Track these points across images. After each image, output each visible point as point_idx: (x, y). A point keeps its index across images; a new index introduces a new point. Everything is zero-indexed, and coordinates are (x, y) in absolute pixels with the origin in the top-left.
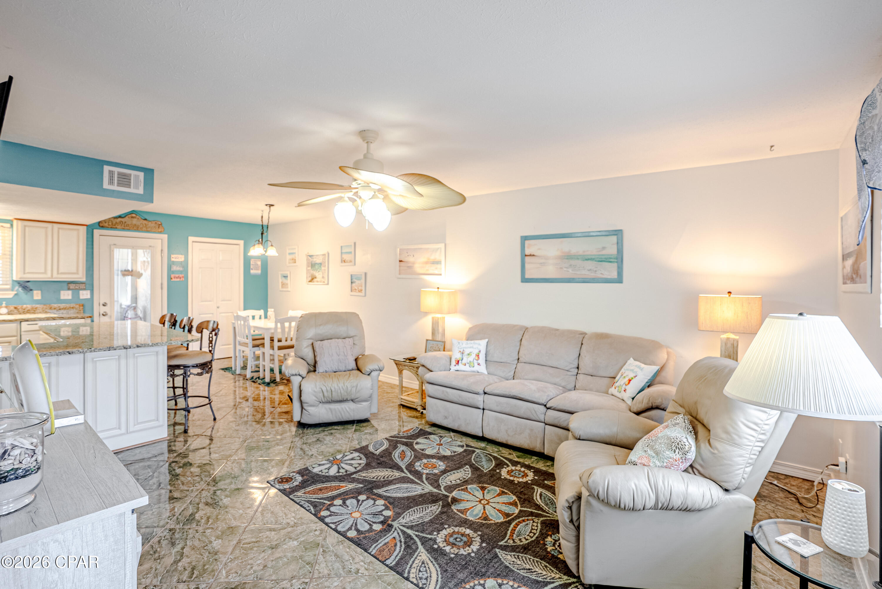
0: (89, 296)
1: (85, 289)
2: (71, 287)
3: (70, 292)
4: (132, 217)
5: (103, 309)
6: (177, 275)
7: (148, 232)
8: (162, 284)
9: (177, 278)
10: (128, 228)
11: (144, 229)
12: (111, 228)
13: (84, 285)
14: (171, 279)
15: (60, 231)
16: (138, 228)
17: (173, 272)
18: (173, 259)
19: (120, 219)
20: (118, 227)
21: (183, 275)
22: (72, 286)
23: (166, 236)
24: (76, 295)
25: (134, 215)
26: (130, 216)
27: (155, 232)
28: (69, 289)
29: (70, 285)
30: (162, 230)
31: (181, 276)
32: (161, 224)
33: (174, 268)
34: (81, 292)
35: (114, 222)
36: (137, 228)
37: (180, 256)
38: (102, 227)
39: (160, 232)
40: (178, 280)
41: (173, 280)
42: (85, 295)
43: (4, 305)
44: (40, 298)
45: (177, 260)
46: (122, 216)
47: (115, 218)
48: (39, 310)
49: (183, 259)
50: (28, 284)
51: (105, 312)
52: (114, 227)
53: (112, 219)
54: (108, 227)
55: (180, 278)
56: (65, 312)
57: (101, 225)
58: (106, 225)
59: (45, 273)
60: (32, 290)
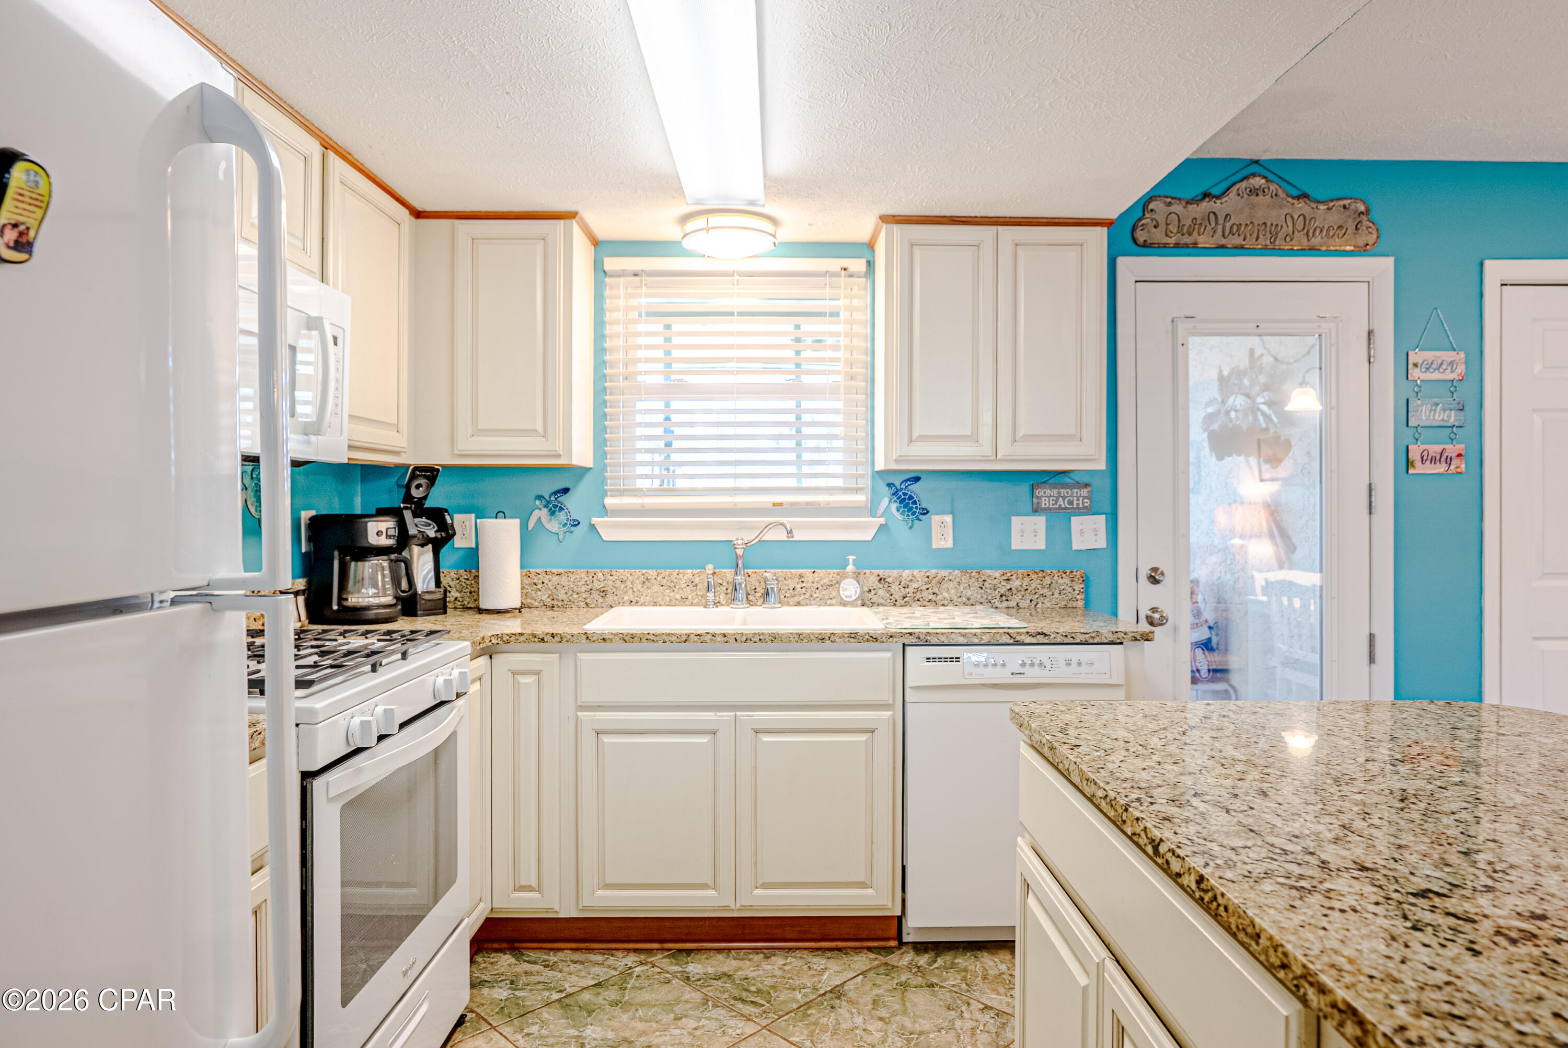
0: (1101, 542)
1: (1088, 511)
2: (1045, 503)
3: (1040, 521)
4: (1254, 192)
5: (1149, 597)
6: (1435, 449)
7: (1312, 250)
8: (1371, 489)
9: (1433, 460)
10: (1238, 241)
11: (1300, 240)
12: (1177, 245)
13: (1084, 492)
14: (1412, 463)
15: (1021, 252)
16: (1274, 236)
17: (1418, 433)
18: (1418, 374)
19: (1206, 206)
20: (1200, 240)
21: (1460, 448)
22: (1047, 496)
23: (1388, 262)
24: (1059, 534)
25: (1258, 182)
26: (1244, 184)
27: (1340, 251)
28: (1036, 510)
29: (1040, 489)
30: (1372, 239)
31: (1451, 449)
32: (1367, 212)
33: (1423, 414)
34: (1076, 522)
35: (1187, 222)
36: (1270, 241)
37: (1449, 356)
38: (1145, 245)
39: (1363, 250)
40: (1441, 468)
41: (1419, 469)
42: (1088, 533)
43: (850, 568)
44: (949, 544)
45: (1436, 376)
46: (1216, 191)
47: (1189, 202)
48: (949, 591)
49: (1461, 369)
50: (915, 488)
51: (1154, 610)
52: (1187, 240)
53: (1177, 208)
54: (1165, 246)
55: (1449, 461)
56: (1025, 603)
57: (1141, 236)
58: (1158, 236)
59: (973, 438)
60: (925, 512)
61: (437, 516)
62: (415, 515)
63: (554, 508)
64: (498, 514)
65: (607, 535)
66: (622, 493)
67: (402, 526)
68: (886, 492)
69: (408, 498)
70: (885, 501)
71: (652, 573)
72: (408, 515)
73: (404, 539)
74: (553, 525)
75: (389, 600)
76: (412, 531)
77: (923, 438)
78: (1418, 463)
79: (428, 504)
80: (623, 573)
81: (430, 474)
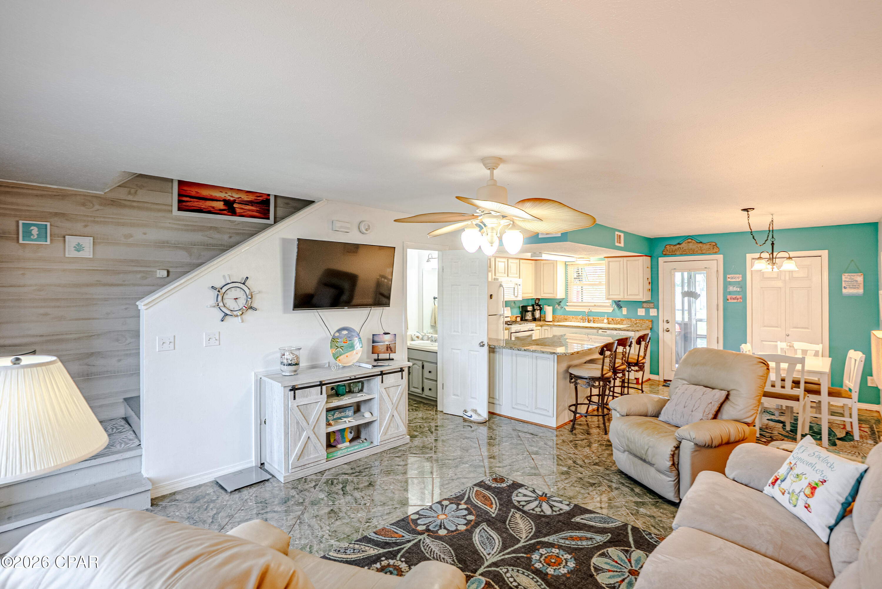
0: (656, 314)
1: (653, 308)
3: (644, 310)
4: (689, 242)
5: (667, 326)
6: (734, 296)
7: (703, 254)
8: (718, 305)
9: (734, 299)
10: (686, 253)
11: (699, 252)
12: (672, 254)
13: (653, 304)
14: (728, 300)
16: (694, 251)
17: (730, 293)
18: (729, 280)
19: (678, 246)
20: (677, 253)
21: (740, 296)
22: (645, 305)
23: (721, 256)
24: (647, 312)
25: (690, 240)
26: (687, 241)
27: (709, 254)
28: (643, 308)
29: (643, 304)
30: (718, 250)
31: (738, 297)
32: (716, 244)
33: (731, 289)
34: (651, 310)
35: (674, 250)
36: (693, 253)
37: (737, 276)
38: (665, 255)
39: (716, 253)
40: (736, 301)
41: (730, 301)
42: (653, 312)
43: (606, 317)
44: (626, 313)
45: (734, 280)
46: (680, 243)
47: (674, 245)
48: (625, 322)
49: (741, 279)
50: (620, 302)
51: (668, 329)
52: (674, 253)
53: (672, 247)
54: (669, 255)
55: (738, 299)
56: (639, 325)
57: (664, 253)
58: (668, 253)
59: (620, 295)
60: (621, 307)
61: (540, 306)
62: (536, 306)
63: (559, 305)
64: (549, 306)
65: (567, 310)
66: (570, 302)
67: (533, 307)
68: (614, 303)
69: (535, 303)
70: (614, 305)
71: (574, 316)
72: (535, 306)
73: (534, 310)
74: (559, 308)
75: (531, 318)
76: (535, 308)
77: (611, 295)
78: (730, 300)
79: (539, 304)
80: (569, 316)
81: (539, 299)
